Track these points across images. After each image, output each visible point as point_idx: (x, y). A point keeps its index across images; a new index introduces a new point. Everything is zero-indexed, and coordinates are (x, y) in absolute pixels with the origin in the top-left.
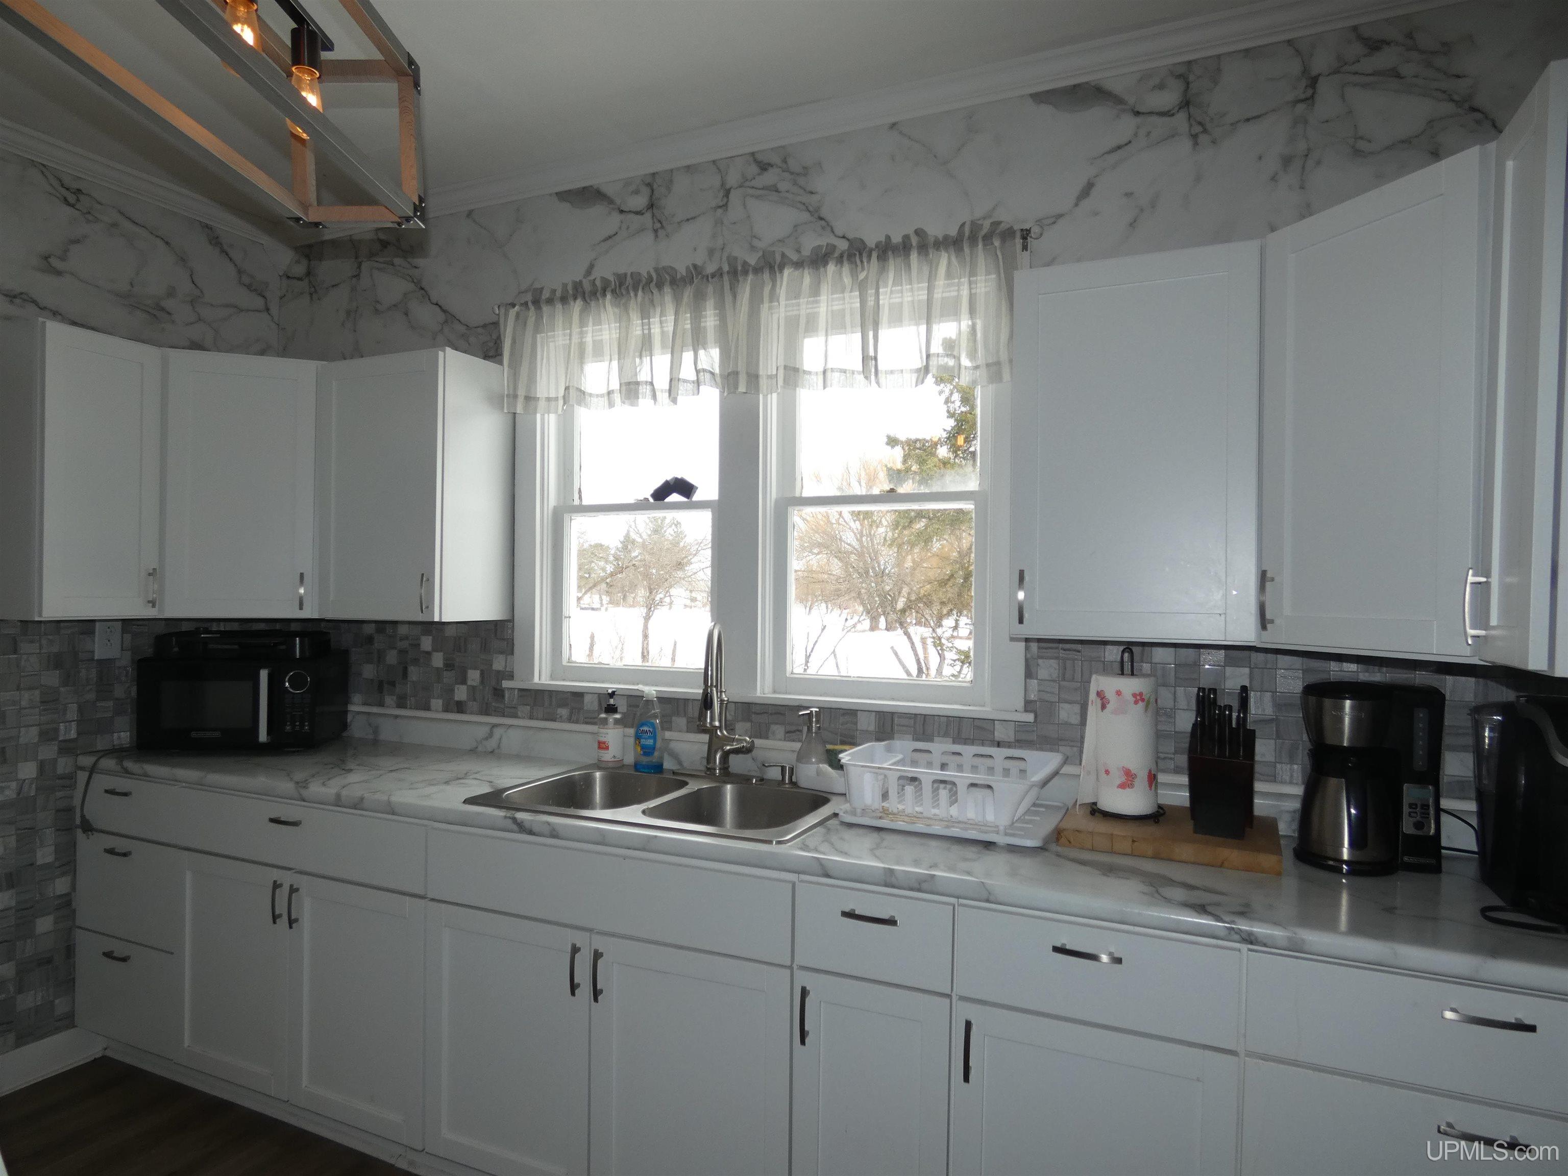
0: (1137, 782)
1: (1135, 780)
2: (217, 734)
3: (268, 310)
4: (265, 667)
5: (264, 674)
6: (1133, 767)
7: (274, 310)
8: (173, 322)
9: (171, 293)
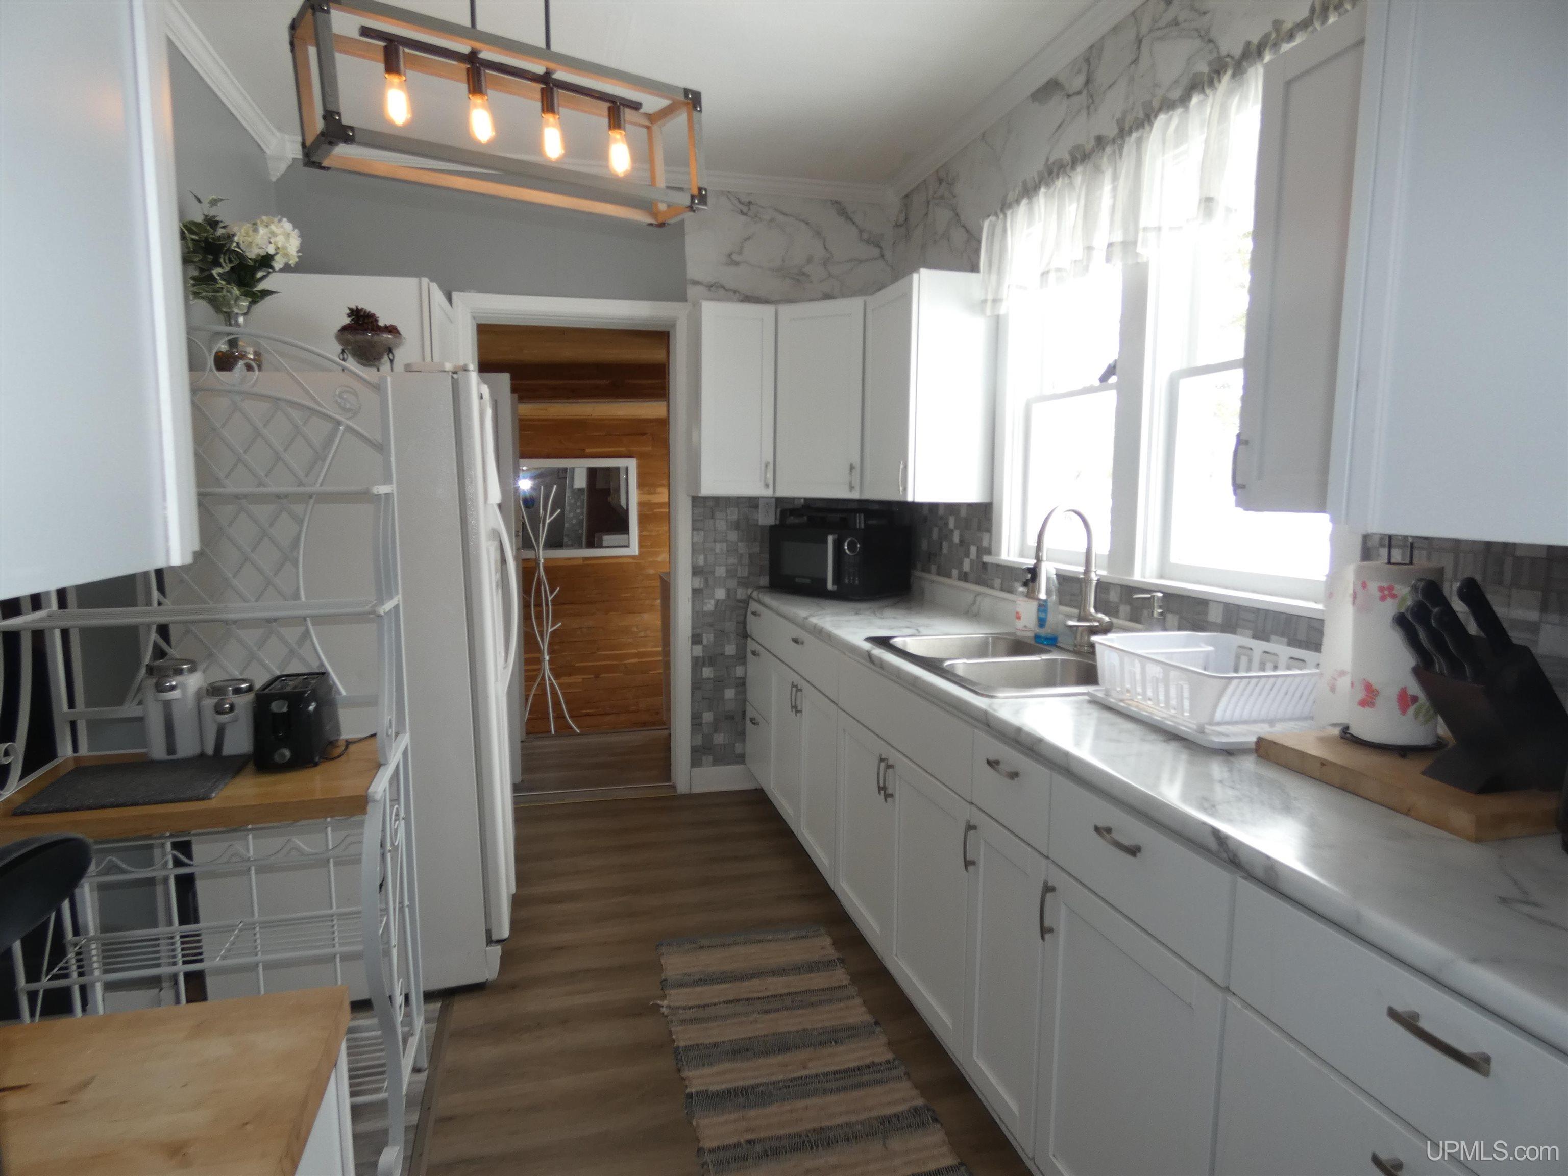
0: (1379, 701)
1: (1376, 698)
2: (808, 581)
3: (882, 256)
4: (831, 534)
5: (830, 539)
6: (1376, 681)
7: (888, 254)
8: (811, 282)
9: (810, 260)
